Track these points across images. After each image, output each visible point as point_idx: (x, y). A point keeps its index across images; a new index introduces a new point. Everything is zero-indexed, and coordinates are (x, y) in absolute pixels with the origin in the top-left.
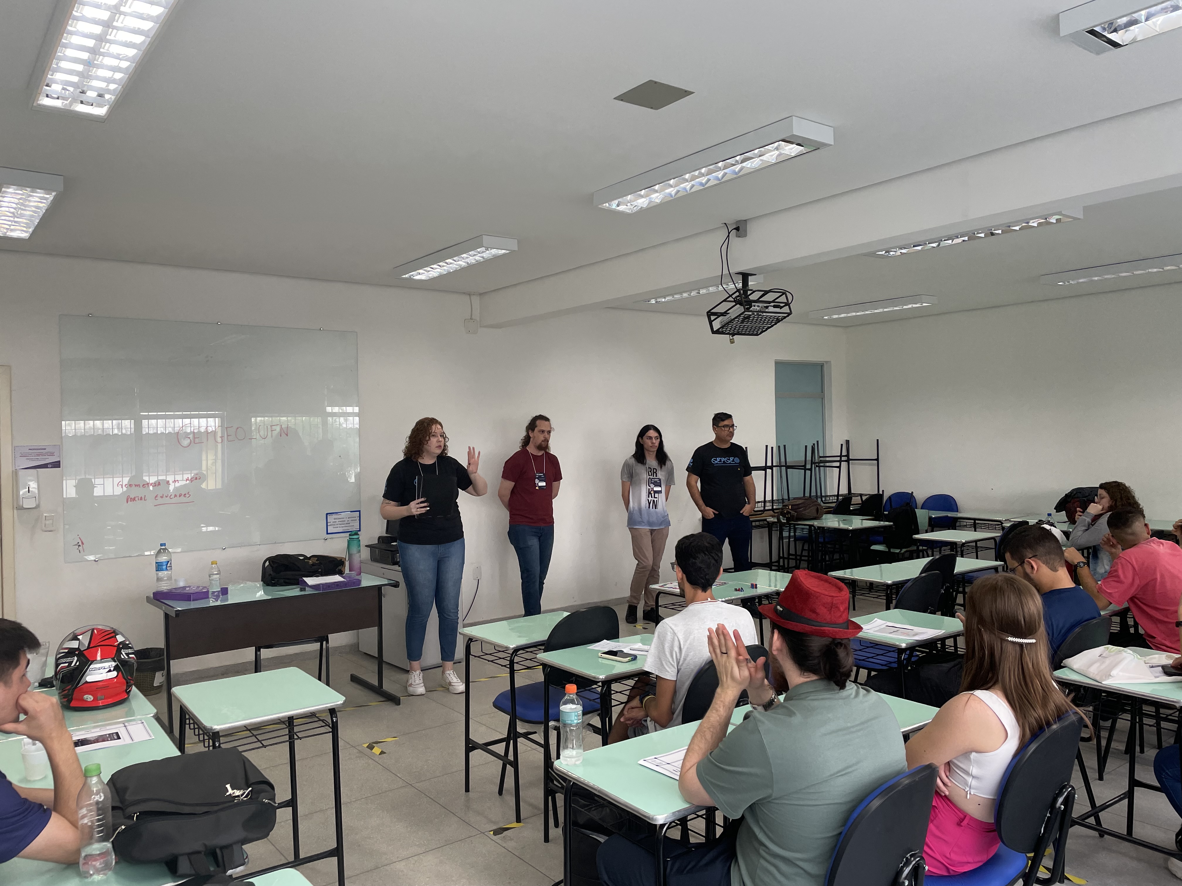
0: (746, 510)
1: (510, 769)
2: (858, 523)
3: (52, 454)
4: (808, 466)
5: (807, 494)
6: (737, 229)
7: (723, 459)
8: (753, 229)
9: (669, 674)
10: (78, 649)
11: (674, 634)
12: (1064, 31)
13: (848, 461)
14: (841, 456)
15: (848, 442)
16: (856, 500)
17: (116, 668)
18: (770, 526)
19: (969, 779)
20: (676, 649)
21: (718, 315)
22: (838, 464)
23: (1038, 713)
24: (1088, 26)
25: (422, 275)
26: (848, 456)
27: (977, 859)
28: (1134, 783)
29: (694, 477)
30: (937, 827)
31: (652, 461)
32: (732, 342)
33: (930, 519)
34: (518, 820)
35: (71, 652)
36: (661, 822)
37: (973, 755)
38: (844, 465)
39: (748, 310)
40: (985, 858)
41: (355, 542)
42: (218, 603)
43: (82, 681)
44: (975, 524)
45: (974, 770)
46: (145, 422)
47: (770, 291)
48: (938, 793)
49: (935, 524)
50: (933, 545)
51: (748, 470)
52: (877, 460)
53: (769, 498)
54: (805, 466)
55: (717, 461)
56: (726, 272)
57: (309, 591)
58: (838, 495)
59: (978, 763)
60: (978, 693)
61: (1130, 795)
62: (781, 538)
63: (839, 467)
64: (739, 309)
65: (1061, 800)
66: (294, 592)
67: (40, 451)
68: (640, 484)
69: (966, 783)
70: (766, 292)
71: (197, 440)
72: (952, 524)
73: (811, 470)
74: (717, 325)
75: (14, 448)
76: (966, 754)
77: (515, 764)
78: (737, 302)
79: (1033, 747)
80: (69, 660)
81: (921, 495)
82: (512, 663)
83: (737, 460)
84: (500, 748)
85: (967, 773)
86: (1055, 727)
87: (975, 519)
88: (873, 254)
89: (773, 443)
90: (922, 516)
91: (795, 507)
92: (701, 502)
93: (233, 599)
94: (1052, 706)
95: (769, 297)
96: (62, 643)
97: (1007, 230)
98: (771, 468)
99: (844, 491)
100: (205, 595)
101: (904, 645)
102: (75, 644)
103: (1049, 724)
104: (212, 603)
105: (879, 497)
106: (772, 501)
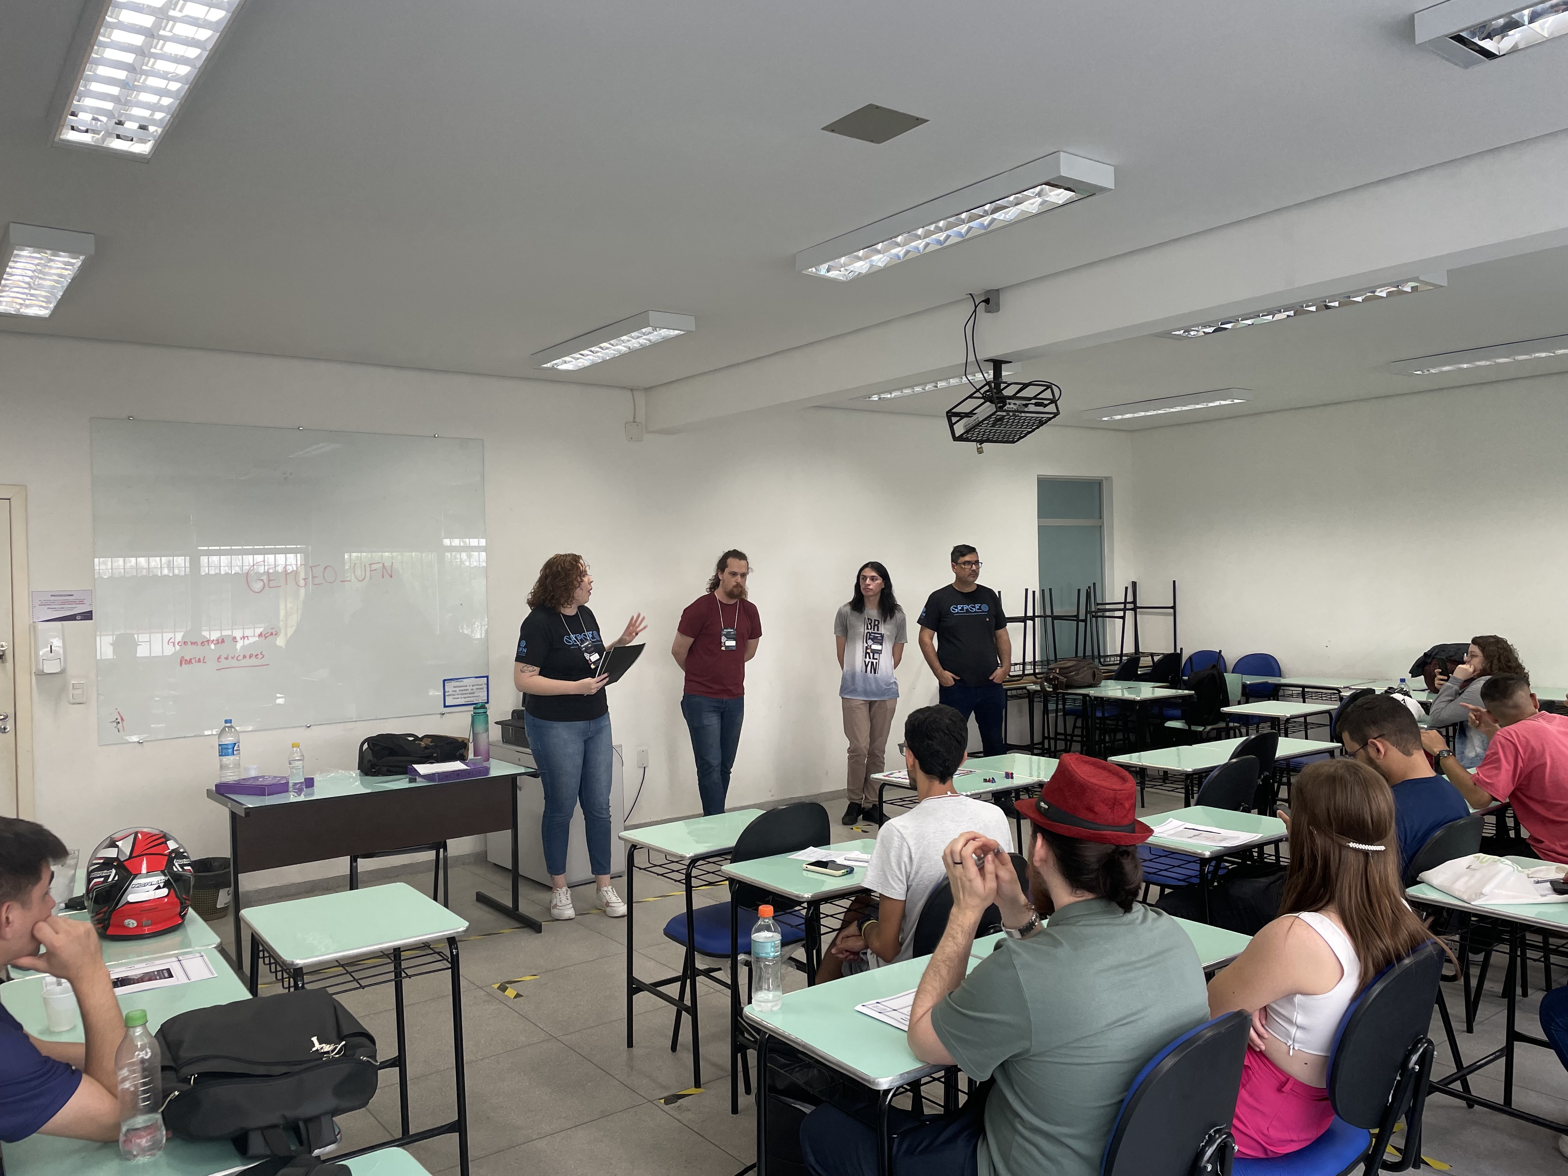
0: (998, 675)
1: (686, 1017)
2: (1148, 691)
3: (81, 602)
4: (1082, 616)
5: (1081, 654)
6: (987, 301)
7: (966, 607)
8: (1007, 301)
9: (897, 892)
10: (117, 859)
11: (903, 838)
12: (1422, 35)
13: (1134, 609)
14: (1125, 603)
15: (1134, 584)
16: (1145, 661)
17: (167, 884)
18: (1031, 696)
19: (1293, 1030)
20: (906, 859)
21: (961, 416)
22: (1121, 614)
23: (1386, 943)
24: (1453, 29)
25: (569, 364)
26: (1134, 602)
27: (1303, 1136)
28: (1513, 1036)
29: (928, 631)
30: (1251, 1094)
31: (872, 611)
32: (980, 451)
33: (1244, 686)
34: (697, 1084)
35: (108, 863)
36: (885, 1087)
37: (1298, 998)
38: (1129, 615)
39: (1001, 409)
40: (1313, 1135)
41: (482, 717)
42: (302, 798)
43: (123, 902)
44: (1305, 693)
45: (1299, 1018)
46: (204, 560)
47: (1030, 384)
48: (1251, 1048)
49: (1251, 694)
50: (1247, 720)
51: (1000, 620)
52: (1174, 607)
53: (1029, 658)
54: (1077, 616)
55: (957, 609)
56: (971, 358)
57: (420, 783)
58: (1121, 655)
59: (1304, 1008)
60: (1305, 916)
61: (1508, 1052)
62: (1046, 711)
63: (1123, 618)
64: (988, 409)
65: (1414, 1058)
66: (400, 783)
67: (66, 597)
68: (854, 641)
69: (1288, 1035)
70: (1025, 386)
71: (272, 584)
72: (1273, 693)
73: (1085, 621)
74: (959, 429)
75: (32, 594)
76: (1289, 997)
77: (693, 1010)
78: (986, 398)
79: (1378, 988)
80: (105, 873)
81: (1231, 656)
82: (689, 877)
83: (985, 607)
84: (673, 990)
85: (1290, 1021)
86: (1407, 961)
87: (1303, 687)
88: (1167, 335)
89: (1034, 586)
90: (1233, 681)
91: (1064, 671)
92: (937, 664)
93: (322, 791)
94: (1404, 935)
95: (1029, 392)
96: (96, 851)
97: (1346, 301)
98: (1033, 618)
99: (1129, 649)
100: (282, 787)
101: (1207, 854)
102: (112, 853)
103: (1399, 958)
104: (293, 798)
105: (1175, 657)
106: (1034, 663)
